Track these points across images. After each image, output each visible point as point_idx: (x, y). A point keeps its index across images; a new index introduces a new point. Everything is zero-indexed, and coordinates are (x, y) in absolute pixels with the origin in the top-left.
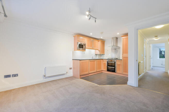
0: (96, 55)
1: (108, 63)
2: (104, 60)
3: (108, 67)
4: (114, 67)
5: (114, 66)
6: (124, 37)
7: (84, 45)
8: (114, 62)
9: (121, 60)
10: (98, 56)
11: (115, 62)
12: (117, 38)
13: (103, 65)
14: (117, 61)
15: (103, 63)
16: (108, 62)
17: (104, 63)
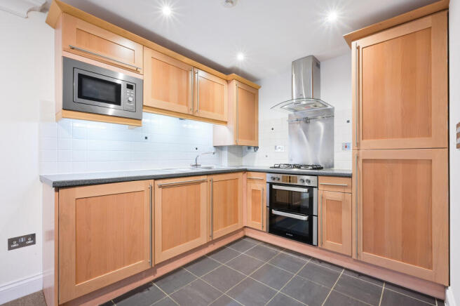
0: (219, 148)
1: (272, 192)
2: (254, 175)
3: (274, 212)
4: (305, 218)
5: (308, 211)
6: (362, 43)
7: (130, 87)
8: (305, 190)
9: (350, 176)
10: (225, 153)
11: (310, 189)
12: (317, 64)
13: (250, 202)
14: (323, 181)
15: (250, 191)
16: (271, 184)
17: (254, 191)
